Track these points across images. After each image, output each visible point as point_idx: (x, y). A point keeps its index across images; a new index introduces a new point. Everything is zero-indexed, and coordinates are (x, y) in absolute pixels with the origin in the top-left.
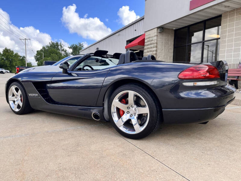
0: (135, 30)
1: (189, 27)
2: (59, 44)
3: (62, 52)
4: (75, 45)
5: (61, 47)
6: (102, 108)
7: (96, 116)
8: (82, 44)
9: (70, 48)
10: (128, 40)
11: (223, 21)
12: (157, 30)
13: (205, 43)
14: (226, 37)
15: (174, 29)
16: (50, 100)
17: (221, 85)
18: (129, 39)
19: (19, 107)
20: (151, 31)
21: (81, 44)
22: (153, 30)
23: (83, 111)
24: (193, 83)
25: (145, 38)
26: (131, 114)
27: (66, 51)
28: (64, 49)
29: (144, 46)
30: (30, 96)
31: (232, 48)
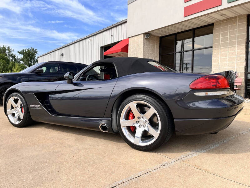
0: (112, 36)
1: (176, 34)
2: (7, 49)
3: (10, 57)
4: (27, 51)
5: (10, 51)
6: (111, 119)
7: (104, 128)
8: (36, 50)
9: (20, 53)
10: (102, 46)
11: (215, 29)
12: (144, 36)
13: (195, 51)
14: (219, 46)
15: (160, 36)
16: (53, 111)
17: (230, 95)
18: (104, 45)
19: (19, 119)
20: (136, 37)
21: (34, 49)
22: (139, 36)
23: (87, 122)
24: (204, 93)
25: (128, 44)
26: (140, 125)
27: (15, 56)
28: (12, 54)
29: (127, 53)
30: (32, 107)
31: (226, 57)
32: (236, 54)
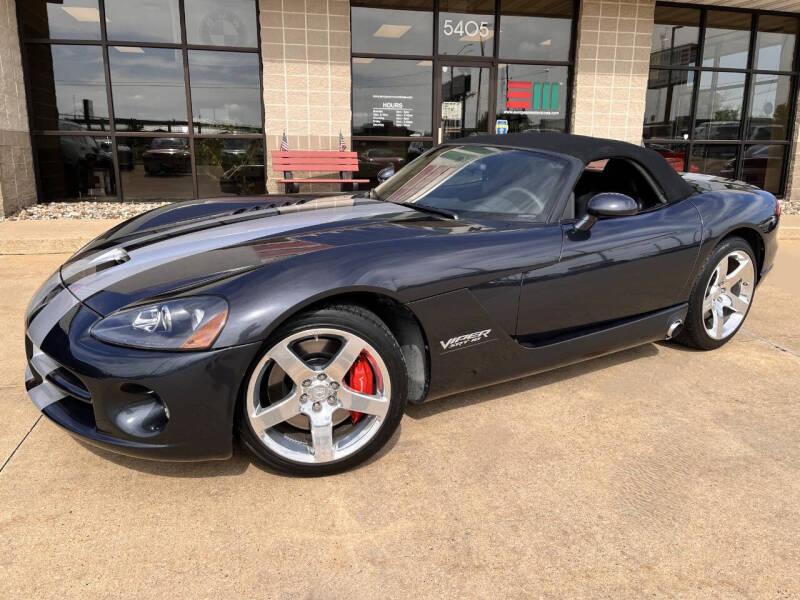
30: (447, 349)
31: (304, 91)
32: (330, 85)
